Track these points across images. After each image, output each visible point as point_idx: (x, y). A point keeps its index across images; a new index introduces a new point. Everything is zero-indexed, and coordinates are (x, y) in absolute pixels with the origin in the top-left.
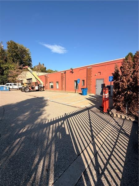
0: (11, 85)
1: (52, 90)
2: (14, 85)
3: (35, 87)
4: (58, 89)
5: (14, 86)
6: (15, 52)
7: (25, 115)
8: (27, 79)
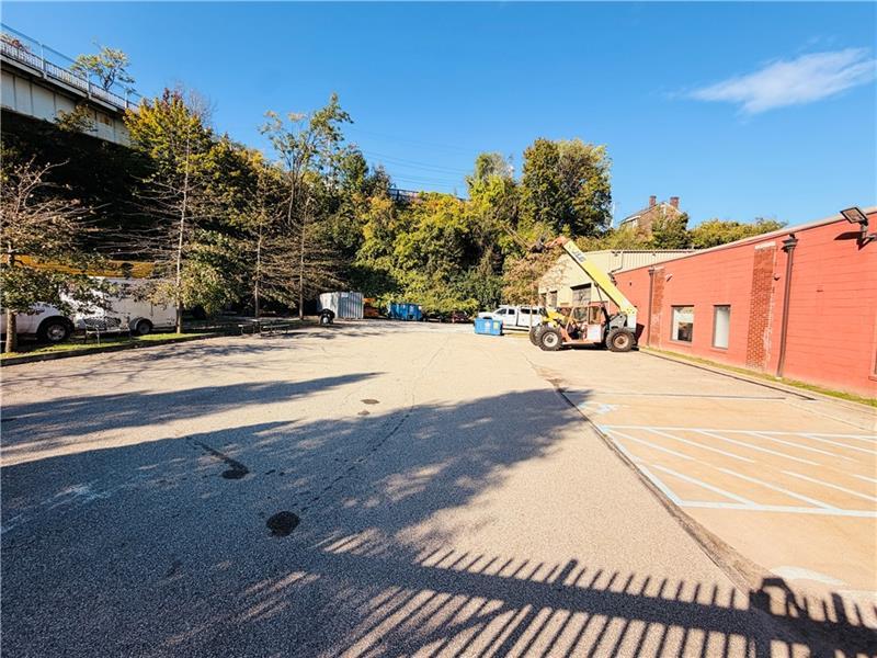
0: (512, 312)
1: (681, 350)
2: (524, 311)
3: (586, 330)
4: (721, 352)
5: (522, 316)
6: (546, 179)
7: (414, 478)
8: (573, 288)
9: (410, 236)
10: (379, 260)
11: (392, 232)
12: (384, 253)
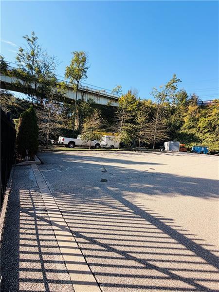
9: (206, 119)
10: (191, 130)
11: (198, 119)
12: (193, 127)
